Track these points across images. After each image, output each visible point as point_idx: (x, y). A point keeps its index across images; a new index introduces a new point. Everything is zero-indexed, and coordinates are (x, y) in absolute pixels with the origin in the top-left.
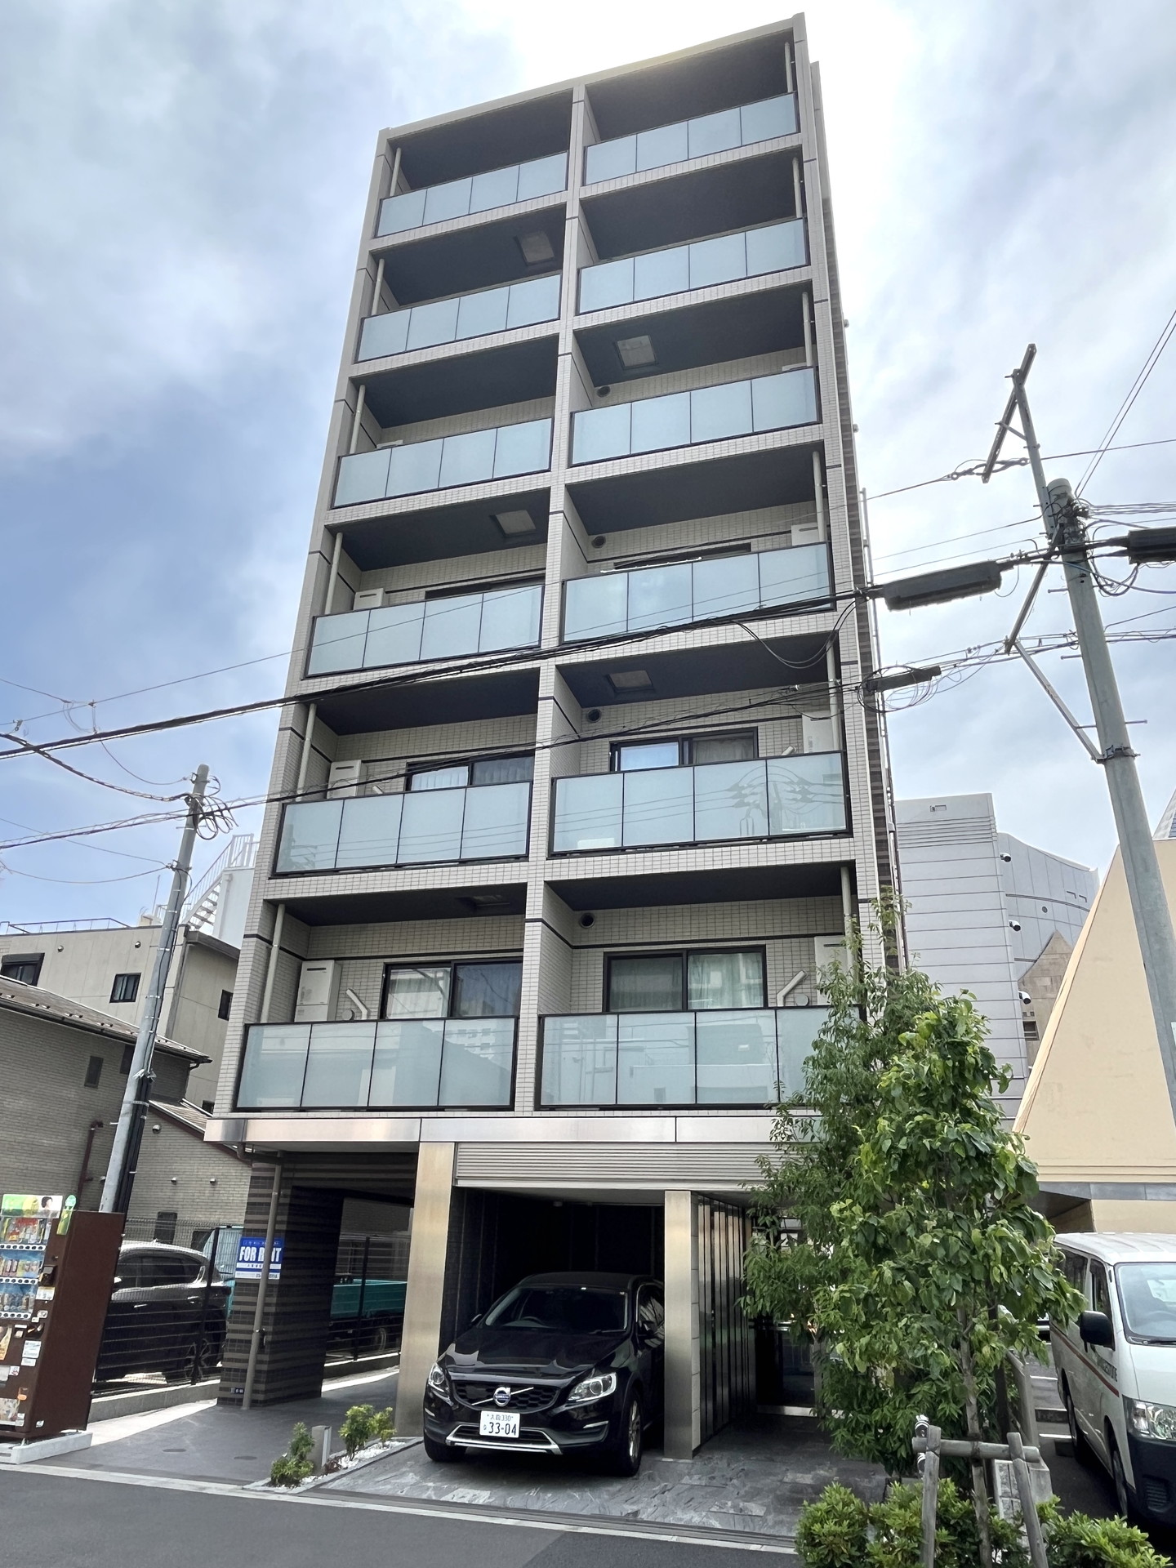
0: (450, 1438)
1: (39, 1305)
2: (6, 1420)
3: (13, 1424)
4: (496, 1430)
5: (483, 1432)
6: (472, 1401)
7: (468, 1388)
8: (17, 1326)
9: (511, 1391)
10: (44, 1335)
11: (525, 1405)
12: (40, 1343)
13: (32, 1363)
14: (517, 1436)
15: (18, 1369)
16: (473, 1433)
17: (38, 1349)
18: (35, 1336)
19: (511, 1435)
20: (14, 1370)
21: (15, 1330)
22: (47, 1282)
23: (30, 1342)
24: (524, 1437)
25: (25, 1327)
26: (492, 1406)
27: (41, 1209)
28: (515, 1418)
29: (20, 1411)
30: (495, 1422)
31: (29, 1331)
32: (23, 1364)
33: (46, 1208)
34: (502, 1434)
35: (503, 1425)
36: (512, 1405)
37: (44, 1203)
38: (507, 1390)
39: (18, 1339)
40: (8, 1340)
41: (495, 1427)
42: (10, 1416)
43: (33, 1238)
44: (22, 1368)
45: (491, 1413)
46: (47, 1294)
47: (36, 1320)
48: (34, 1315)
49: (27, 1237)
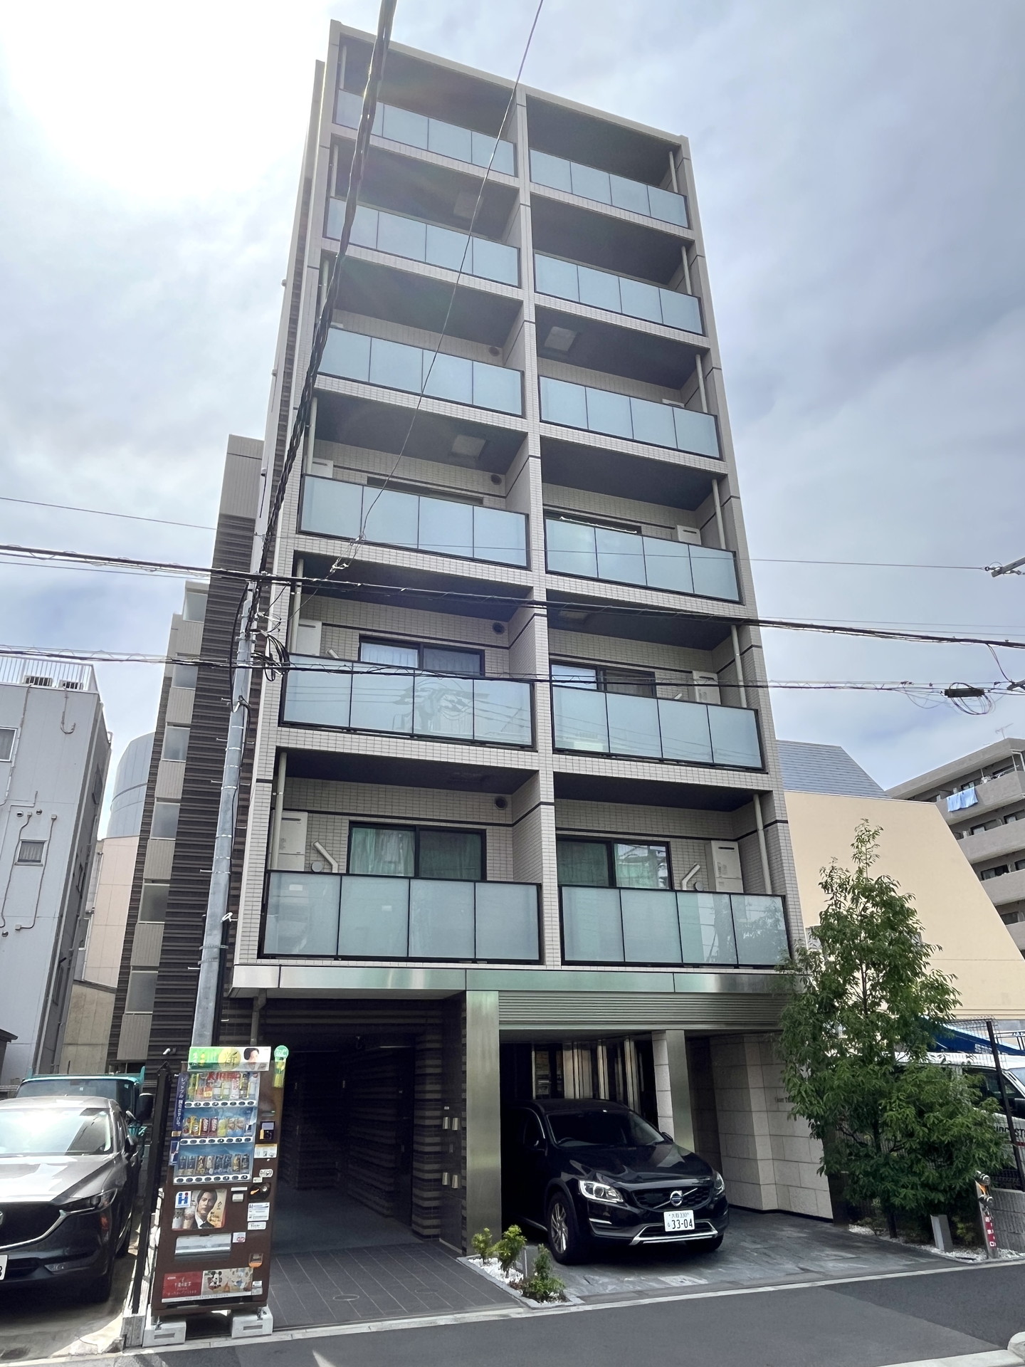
0: (637, 1239)
1: (260, 1164)
2: (238, 1290)
3: (249, 1293)
4: (677, 1225)
5: (667, 1229)
6: (652, 1206)
7: (646, 1196)
8: (233, 1189)
9: (683, 1193)
10: (272, 1194)
11: (693, 1203)
12: (268, 1204)
13: (263, 1226)
14: (693, 1228)
15: (244, 1234)
16: (661, 1231)
17: (267, 1211)
18: (260, 1197)
19: (689, 1228)
20: (239, 1237)
21: (230, 1194)
22: (268, 1139)
23: (254, 1204)
24: (700, 1228)
25: (246, 1189)
26: (671, 1207)
27: (243, 1060)
28: (689, 1214)
29: (255, 1278)
30: (676, 1219)
31: (252, 1193)
32: (250, 1228)
33: (251, 1061)
34: (683, 1228)
35: (682, 1221)
36: (686, 1204)
37: (247, 1055)
38: (679, 1193)
39: (238, 1203)
40: (222, 1207)
41: (677, 1223)
42: (243, 1286)
43: (235, 1094)
44: (249, 1232)
45: (671, 1213)
46: (271, 1151)
47: (258, 1180)
48: (256, 1174)
49: (226, 1092)
